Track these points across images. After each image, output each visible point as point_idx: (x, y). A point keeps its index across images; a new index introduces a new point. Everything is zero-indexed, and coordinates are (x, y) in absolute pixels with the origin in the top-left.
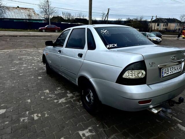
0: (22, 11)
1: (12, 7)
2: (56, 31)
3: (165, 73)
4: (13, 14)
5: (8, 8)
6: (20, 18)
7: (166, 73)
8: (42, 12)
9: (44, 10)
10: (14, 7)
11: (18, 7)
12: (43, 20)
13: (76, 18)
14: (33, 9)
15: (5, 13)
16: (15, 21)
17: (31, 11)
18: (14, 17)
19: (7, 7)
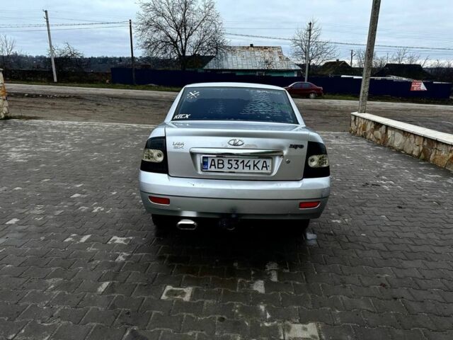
0: (256, 53)
1: (240, 47)
2: (312, 95)
3: (211, 165)
4: (239, 59)
5: (232, 49)
6: (250, 68)
7: (215, 165)
8: (296, 54)
9: (304, 47)
10: (243, 47)
11: (252, 46)
12: (296, 70)
13: (388, 65)
14: (279, 48)
15: (226, 59)
16: (238, 74)
17: (275, 51)
18: (240, 67)
19: (230, 47)
